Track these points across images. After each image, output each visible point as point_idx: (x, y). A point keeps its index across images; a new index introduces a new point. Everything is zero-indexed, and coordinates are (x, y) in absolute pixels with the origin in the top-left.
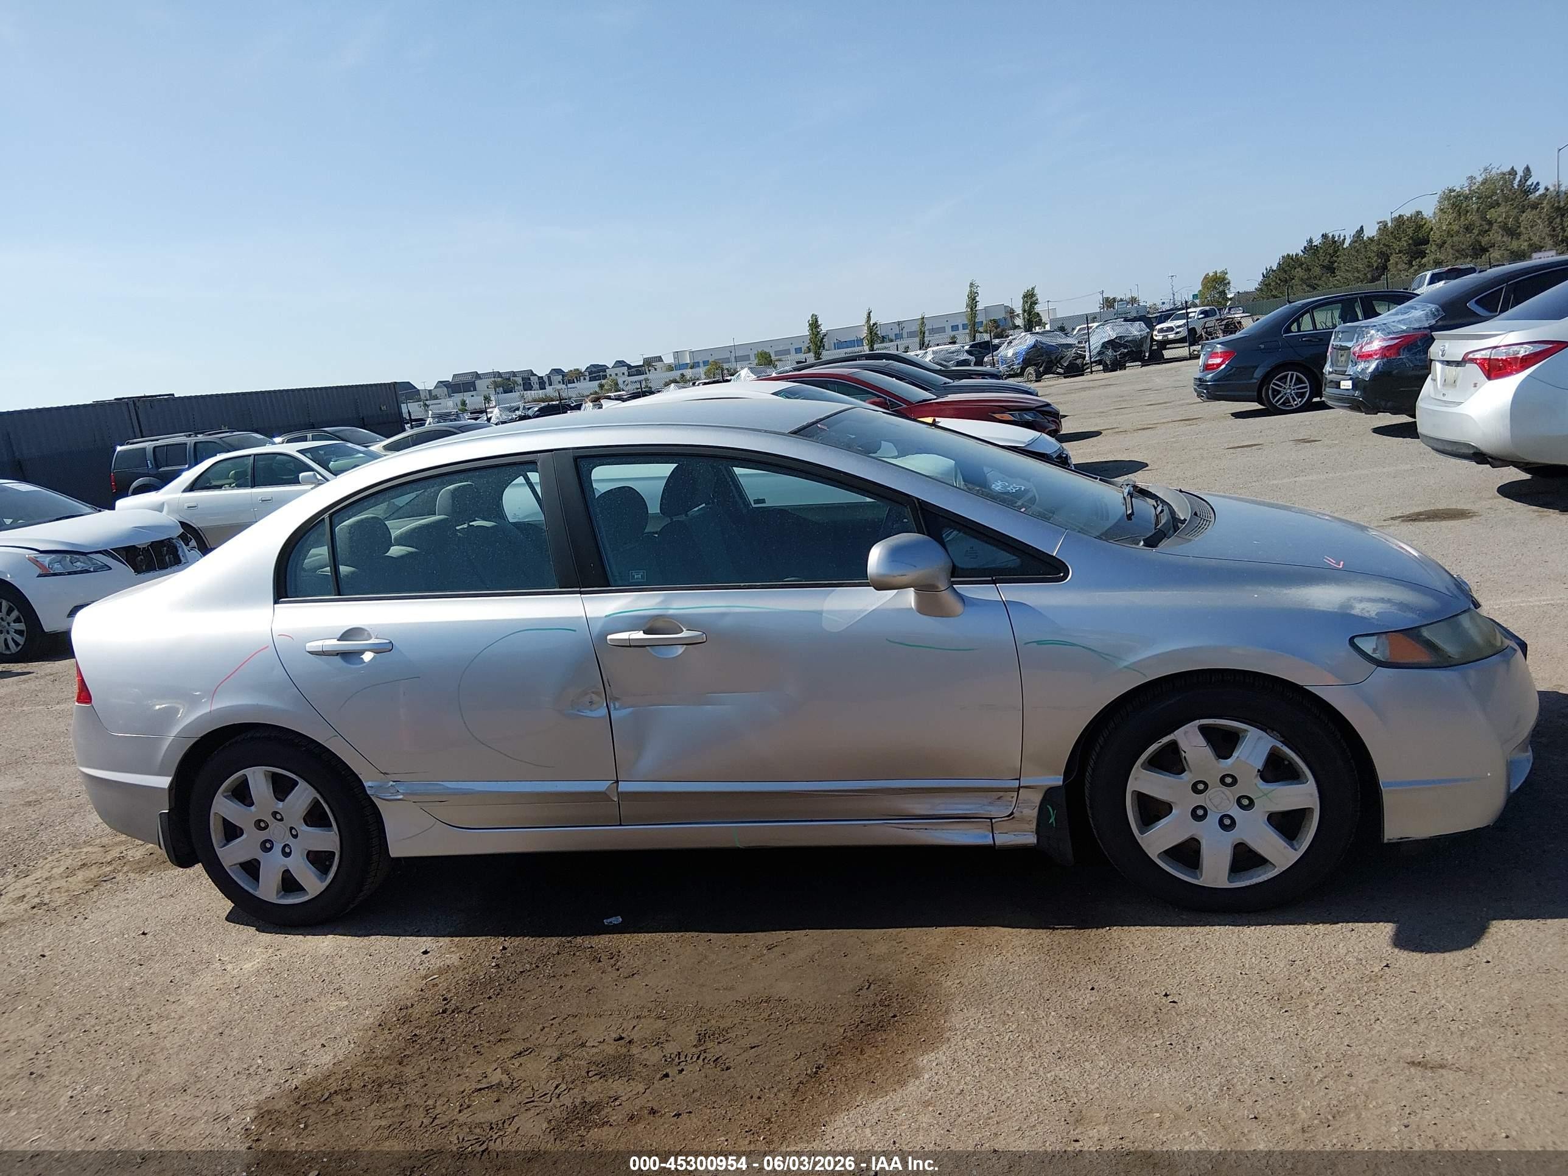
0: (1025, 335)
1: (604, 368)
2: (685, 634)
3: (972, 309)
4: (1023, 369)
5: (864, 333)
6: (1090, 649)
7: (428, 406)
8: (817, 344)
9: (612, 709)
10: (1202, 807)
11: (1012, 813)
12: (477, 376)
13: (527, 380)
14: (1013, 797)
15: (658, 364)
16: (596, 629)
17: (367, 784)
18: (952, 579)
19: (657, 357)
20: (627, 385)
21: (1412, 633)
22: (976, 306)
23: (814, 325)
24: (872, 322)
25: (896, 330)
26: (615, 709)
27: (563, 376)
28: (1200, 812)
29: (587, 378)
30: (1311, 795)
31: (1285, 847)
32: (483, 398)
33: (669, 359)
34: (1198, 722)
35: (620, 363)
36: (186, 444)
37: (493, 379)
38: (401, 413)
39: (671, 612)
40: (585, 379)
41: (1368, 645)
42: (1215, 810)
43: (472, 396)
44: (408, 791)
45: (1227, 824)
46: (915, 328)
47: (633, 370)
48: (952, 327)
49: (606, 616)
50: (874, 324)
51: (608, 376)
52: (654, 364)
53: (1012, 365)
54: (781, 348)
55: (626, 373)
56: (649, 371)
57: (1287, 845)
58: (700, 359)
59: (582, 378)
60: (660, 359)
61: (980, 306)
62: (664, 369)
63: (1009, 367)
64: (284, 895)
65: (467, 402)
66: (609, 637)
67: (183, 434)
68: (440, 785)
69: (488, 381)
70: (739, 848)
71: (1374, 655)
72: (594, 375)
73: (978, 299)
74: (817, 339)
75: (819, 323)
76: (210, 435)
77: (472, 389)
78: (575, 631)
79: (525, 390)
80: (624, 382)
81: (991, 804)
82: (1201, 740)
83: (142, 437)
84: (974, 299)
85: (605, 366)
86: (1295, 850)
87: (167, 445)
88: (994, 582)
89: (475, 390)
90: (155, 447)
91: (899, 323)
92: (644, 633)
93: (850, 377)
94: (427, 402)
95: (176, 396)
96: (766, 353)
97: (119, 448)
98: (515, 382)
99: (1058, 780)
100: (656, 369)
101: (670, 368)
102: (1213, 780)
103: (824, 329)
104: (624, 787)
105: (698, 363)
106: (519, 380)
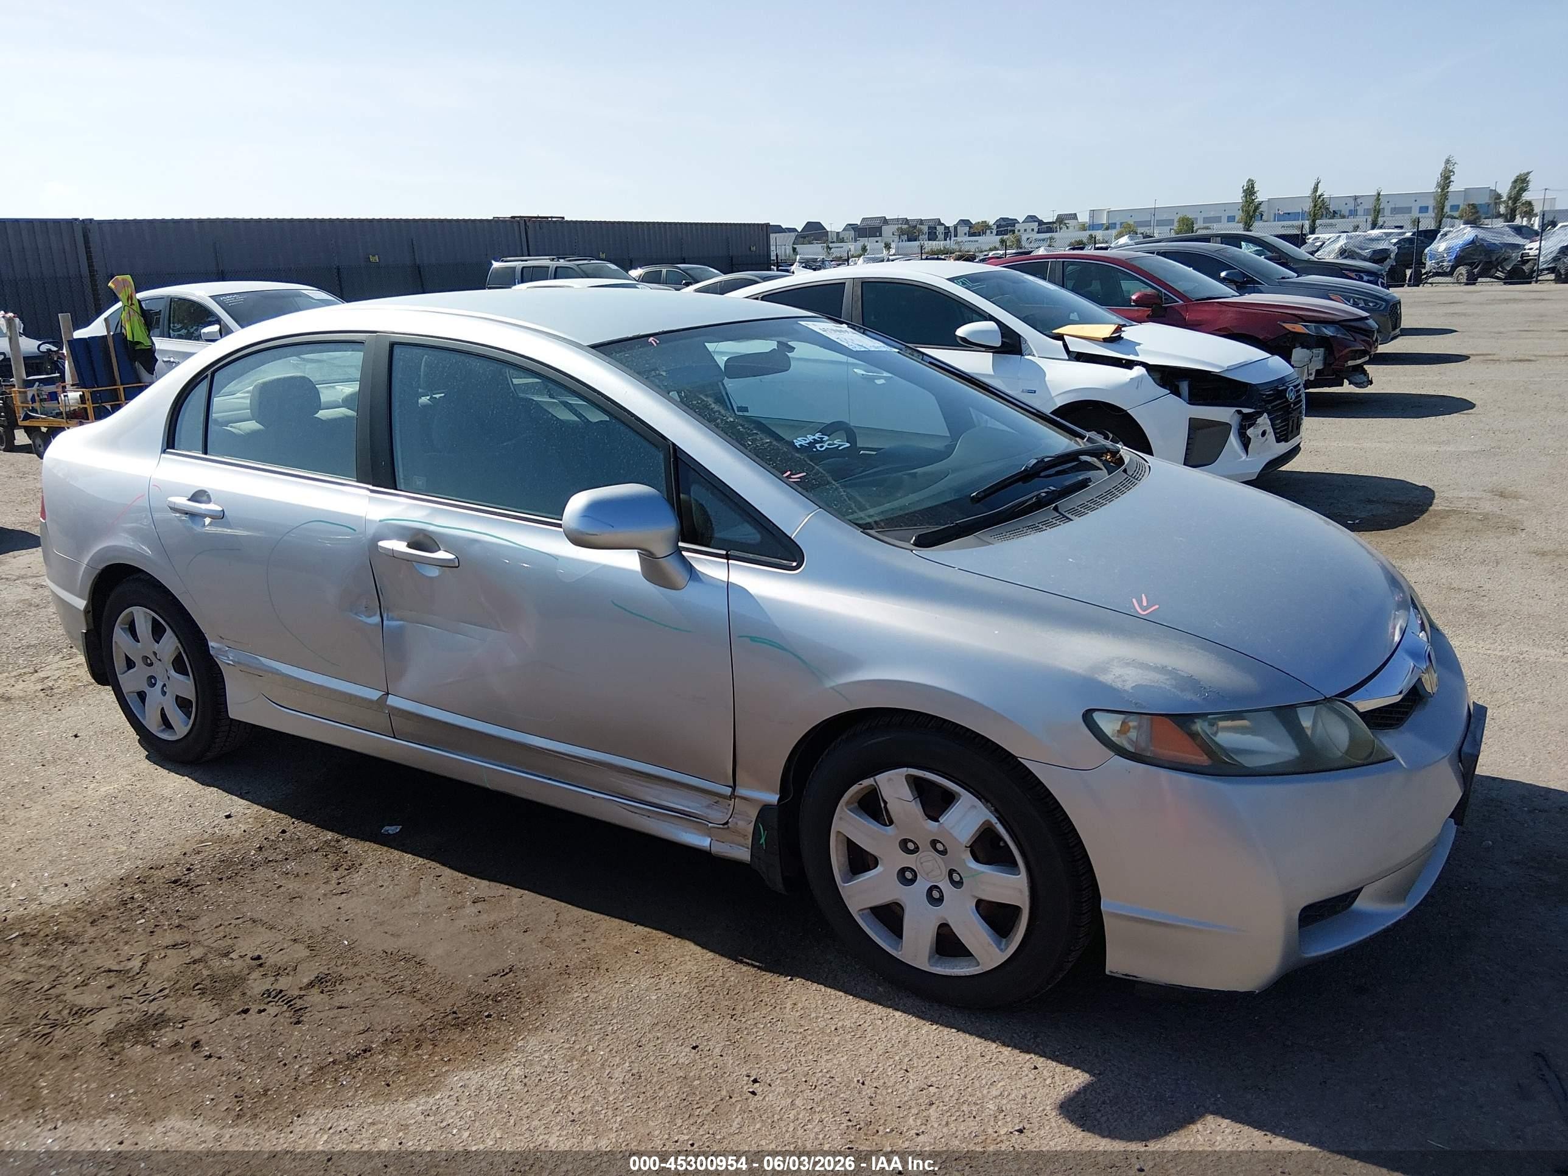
0: (1464, 228)
1: (1014, 222)
2: (441, 555)
3: (1443, 189)
4: (1454, 268)
5: (1308, 206)
6: (799, 658)
7: (830, 249)
8: (1248, 213)
9: (385, 619)
10: (912, 870)
11: (727, 823)
12: (885, 221)
13: (933, 229)
14: (729, 805)
15: (1071, 223)
16: (371, 531)
17: (211, 644)
18: (681, 544)
19: (1071, 214)
20: (1031, 242)
21: (1183, 720)
22: (1448, 187)
23: (1250, 191)
24: (1318, 194)
25: (1351, 206)
26: (388, 620)
27: (970, 228)
28: (909, 875)
29: (995, 232)
30: (1021, 891)
31: (989, 944)
32: (883, 245)
33: (1084, 218)
34: (905, 771)
35: (1032, 218)
36: (548, 267)
37: (900, 226)
38: (769, 256)
39: (432, 528)
40: (992, 233)
41: (1109, 725)
42: (925, 876)
43: (877, 242)
44: (236, 660)
45: (935, 897)
46: (1369, 205)
47: (1043, 226)
48: (1421, 208)
49: (380, 521)
50: (1320, 196)
51: (1016, 231)
52: (1066, 222)
53: (1442, 261)
54: (1212, 214)
55: (1036, 230)
56: (1060, 229)
57: (992, 942)
58: (1117, 220)
59: (988, 232)
60: (1074, 216)
61: (1453, 188)
62: (1077, 227)
63: (1438, 263)
64: (164, 730)
65: (868, 248)
66: (381, 544)
67: (548, 257)
68: (258, 659)
69: (894, 228)
70: (488, 789)
71: (1112, 738)
72: (1001, 229)
73: (1452, 178)
74: (1251, 210)
75: (1256, 189)
76: (570, 261)
77: (878, 234)
78: (355, 530)
79: (929, 240)
80: (1028, 239)
81: (708, 807)
82: (906, 792)
83: (529, 255)
84: (1448, 178)
85: (1016, 220)
86: (1001, 950)
87: (533, 267)
88: (727, 557)
89: (881, 235)
90: (523, 268)
91: (1356, 198)
92: (409, 546)
93: (1135, 263)
94: (831, 245)
95: (566, 219)
96: (1188, 219)
97: (496, 265)
98: (920, 231)
99: (773, 798)
100: (1067, 228)
101: (1083, 227)
102: (924, 843)
103: (1261, 196)
104: (392, 701)
105: (1115, 224)
106: (925, 229)
